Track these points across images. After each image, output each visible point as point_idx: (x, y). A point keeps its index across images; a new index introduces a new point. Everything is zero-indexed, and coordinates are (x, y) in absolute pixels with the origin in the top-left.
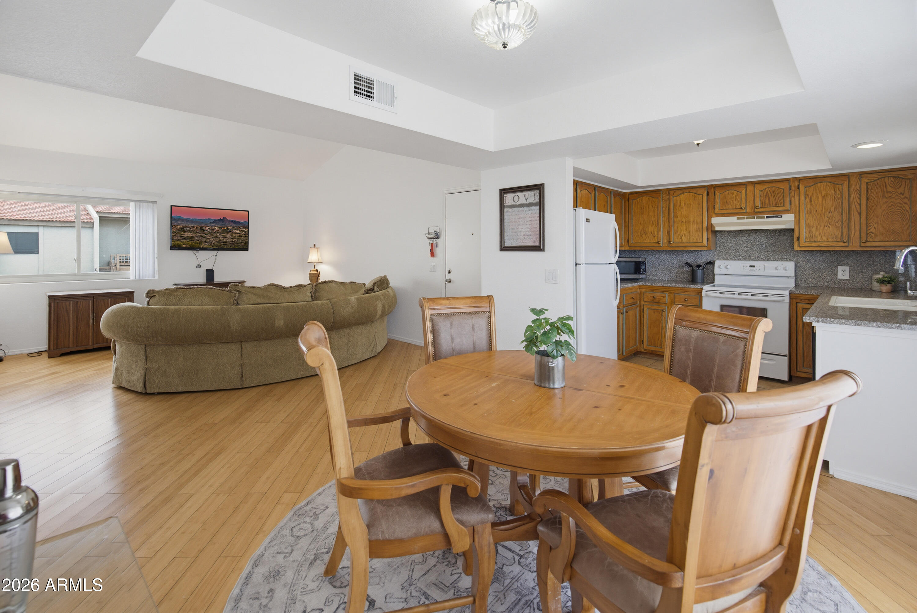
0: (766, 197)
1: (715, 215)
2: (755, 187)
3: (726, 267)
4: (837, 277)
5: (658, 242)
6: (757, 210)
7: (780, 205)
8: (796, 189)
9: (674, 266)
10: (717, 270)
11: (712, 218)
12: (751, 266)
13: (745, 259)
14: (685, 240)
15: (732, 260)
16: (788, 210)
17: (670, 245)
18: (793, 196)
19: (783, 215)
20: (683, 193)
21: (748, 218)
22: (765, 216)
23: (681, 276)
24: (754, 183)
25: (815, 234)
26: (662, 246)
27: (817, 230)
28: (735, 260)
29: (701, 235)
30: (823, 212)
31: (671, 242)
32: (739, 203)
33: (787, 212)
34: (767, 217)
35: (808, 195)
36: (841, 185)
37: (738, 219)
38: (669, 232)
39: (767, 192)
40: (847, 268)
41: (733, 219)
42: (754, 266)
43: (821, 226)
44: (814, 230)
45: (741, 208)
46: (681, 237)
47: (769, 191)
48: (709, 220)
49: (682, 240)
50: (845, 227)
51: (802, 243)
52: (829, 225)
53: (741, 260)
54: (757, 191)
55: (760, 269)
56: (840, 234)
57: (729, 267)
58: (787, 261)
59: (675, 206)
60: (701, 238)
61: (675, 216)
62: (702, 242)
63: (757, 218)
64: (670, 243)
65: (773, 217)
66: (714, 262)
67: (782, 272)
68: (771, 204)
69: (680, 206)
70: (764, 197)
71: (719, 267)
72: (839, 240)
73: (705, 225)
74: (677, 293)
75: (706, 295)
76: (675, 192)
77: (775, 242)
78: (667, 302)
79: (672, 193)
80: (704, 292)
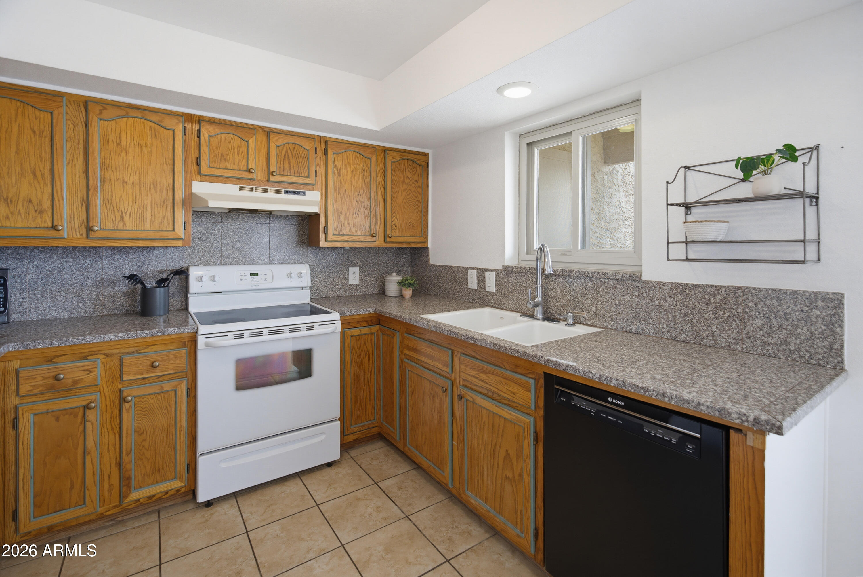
0: (284, 159)
1: (198, 177)
2: (268, 136)
3: (213, 279)
4: (348, 282)
5: (54, 228)
6: (272, 178)
7: (303, 176)
8: (323, 155)
9: (89, 283)
10: (194, 286)
11: (193, 182)
12: (252, 275)
13: (237, 263)
14: (130, 223)
15: (216, 265)
16: (313, 185)
17: (92, 235)
18: (318, 165)
19: (307, 192)
20: (127, 116)
21: (258, 190)
22: (283, 190)
23: (108, 305)
24: (268, 132)
25: (344, 223)
26: (66, 237)
27: (347, 217)
28: (221, 265)
29: (171, 215)
30: (352, 194)
31: (96, 228)
32: (245, 161)
33: (311, 186)
34: (287, 192)
35: (336, 166)
36: (369, 159)
37: (241, 189)
38: (87, 204)
39: (287, 151)
40: (357, 270)
41: (233, 189)
42: (256, 275)
43: (350, 213)
44: (343, 217)
45: (249, 171)
46: (122, 217)
47: (290, 148)
48: (188, 185)
49: (124, 224)
50: (373, 215)
51: (330, 237)
52: (358, 213)
53: (230, 264)
54: (273, 146)
55: (266, 279)
56: (369, 224)
57: (217, 278)
58: (295, 263)
59: (105, 143)
60: (171, 223)
61: (104, 166)
62: (174, 230)
63: (272, 192)
64: (89, 229)
65: (295, 193)
66: (188, 269)
67: (295, 282)
68: (292, 171)
69: (119, 144)
70: (283, 158)
71: (200, 279)
72: (367, 233)
73: (180, 195)
74: (128, 353)
75: (207, 345)
76: (105, 109)
77: (280, 234)
78: (99, 382)
79: (94, 110)
80: (201, 341)
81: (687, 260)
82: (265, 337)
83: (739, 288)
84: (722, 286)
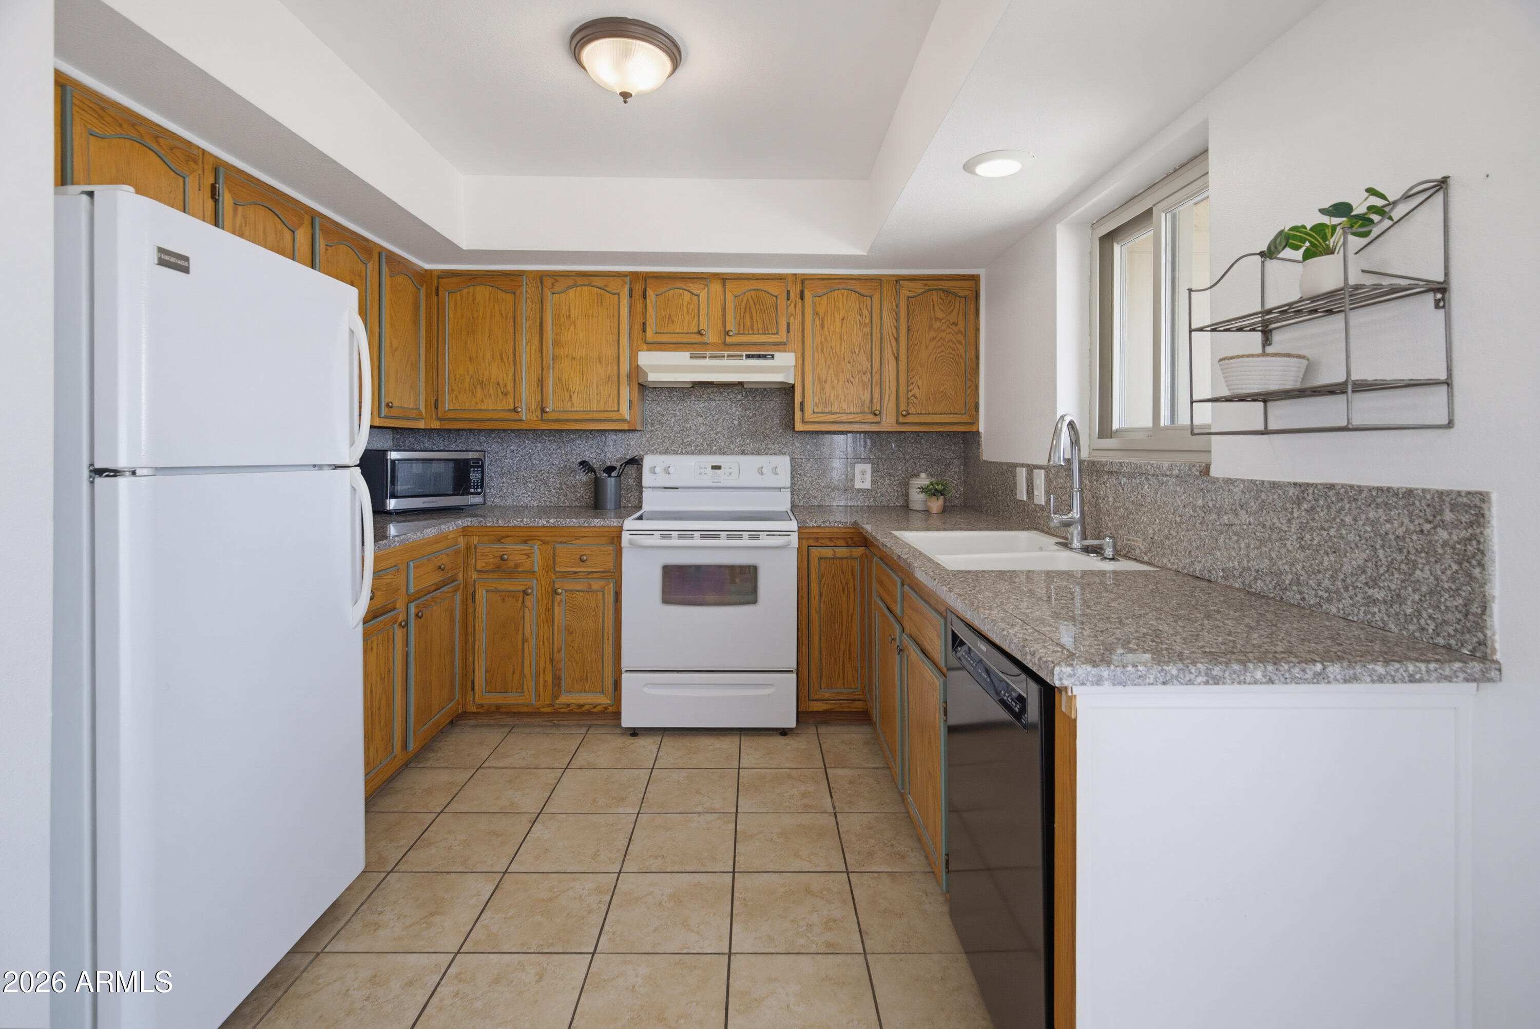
0: (745, 312)
1: (645, 346)
2: (724, 285)
3: (667, 471)
4: (853, 486)
5: (515, 410)
6: (729, 340)
7: (771, 332)
8: (799, 301)
9: (554, 470)
10: (647, 479)
11: (639, 352)
12: (714, 467)
13: (701, 452)
14: (578, 404)
15: (677, 453)
16: (785, 344)
17: (546, 417)
18: (792, 315)
19: (777, 355)
20: (576, 285)
21: (712, 357)
22: (744, 354)
23: (570, 495)
24: (723, 279)
25: (830, 396)
26: (524, 419)
27: (833, 387)
28: (683, 454)
29: (616, 392)
30: (842, 353)
31: (548, 410)
32: (695, 321)
33: (781, 346)
34: (748, 357)
35: (817, 314)
36: (869, 299)
37: (692, 357)
38: (541, 382)
39: (748, 300)
40: (869, 467)
41: (682, 358)
42: (719, 468)
43: (838, 380)
44: (828, 387)
45: (699, 333)
46: (571, 397)
47: (752, 297)
48: (633, 358)
49: (573, 404)
50: (876, 382)
51: (809, 416)
52: (852, 380)
53: (693, 453)
54: (729, 296)
55: (730, 474)
56: (869, 397)
57: (671, 470)
58: (775, 454)
59: (556, 317)
60: (616, 401)
61: (556, 343)
62: (619, 411)
63: (730, 357)
64: (543, 411)
65: (759, 357)
66: (642, 459)
67: (770, 480)
68: (755, 327)
69: (569, 317)
70: (743, 310)
71: (653, 471)
72: (866, 410)
73: (625, 367)
74: (561, 543)
75: (631, 543)
76: (556, 281)
77: (755, 414)
78: (536, 569)
79: (548, 282)
80: (625, 536)
81: (1266, 432)
82: (697, 542)
83: (1332, 487)
84: (1308, 485)
